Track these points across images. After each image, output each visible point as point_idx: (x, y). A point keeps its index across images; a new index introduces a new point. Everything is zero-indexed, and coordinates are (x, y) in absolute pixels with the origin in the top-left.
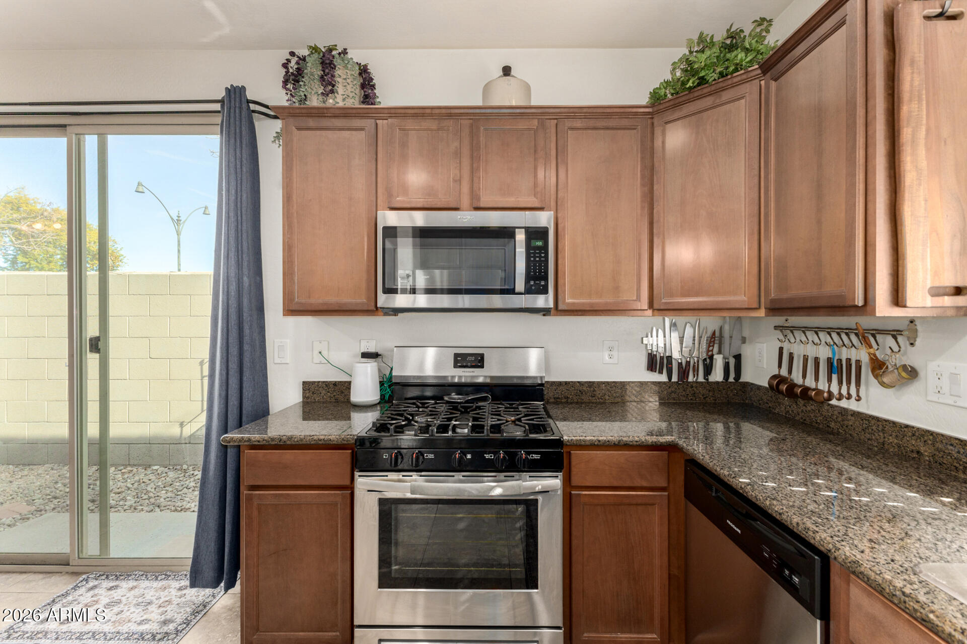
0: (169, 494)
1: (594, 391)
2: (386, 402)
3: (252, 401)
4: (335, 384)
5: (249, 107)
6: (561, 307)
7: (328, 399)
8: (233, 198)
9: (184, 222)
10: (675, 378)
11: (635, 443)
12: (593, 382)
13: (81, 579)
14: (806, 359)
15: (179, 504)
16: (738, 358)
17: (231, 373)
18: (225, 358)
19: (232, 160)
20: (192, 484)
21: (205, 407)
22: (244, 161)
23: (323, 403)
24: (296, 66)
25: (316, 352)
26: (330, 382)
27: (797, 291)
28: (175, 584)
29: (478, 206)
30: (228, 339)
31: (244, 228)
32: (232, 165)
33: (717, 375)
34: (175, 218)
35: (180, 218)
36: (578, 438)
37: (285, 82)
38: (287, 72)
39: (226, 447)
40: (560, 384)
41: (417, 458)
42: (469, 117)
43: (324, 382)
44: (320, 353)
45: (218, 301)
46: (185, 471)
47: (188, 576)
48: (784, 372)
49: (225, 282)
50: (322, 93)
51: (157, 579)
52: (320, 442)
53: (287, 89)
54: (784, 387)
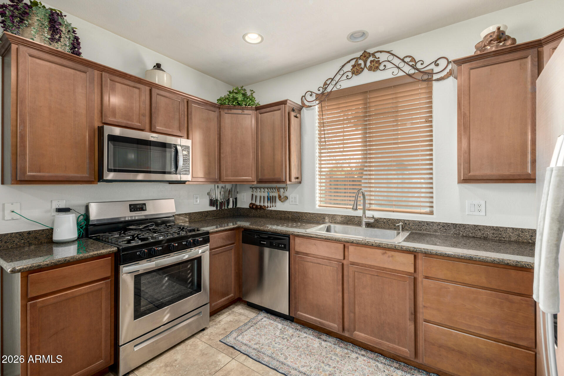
2: (83, 238)
4: (30, 233)
7: (22, 245)
10: (218, 209)
12: (191, 213)
14: (260, 197)
16: (236, 199)
23: (16, 248)
25: (7, 212)
26: (25, 232)
27: (267, 177)
29: (155, 131)
33: (231, 206)
42: (150, 86)
43: (17, 233)
44: (13, 212)
48: (254, 202)
54: (254, 207)
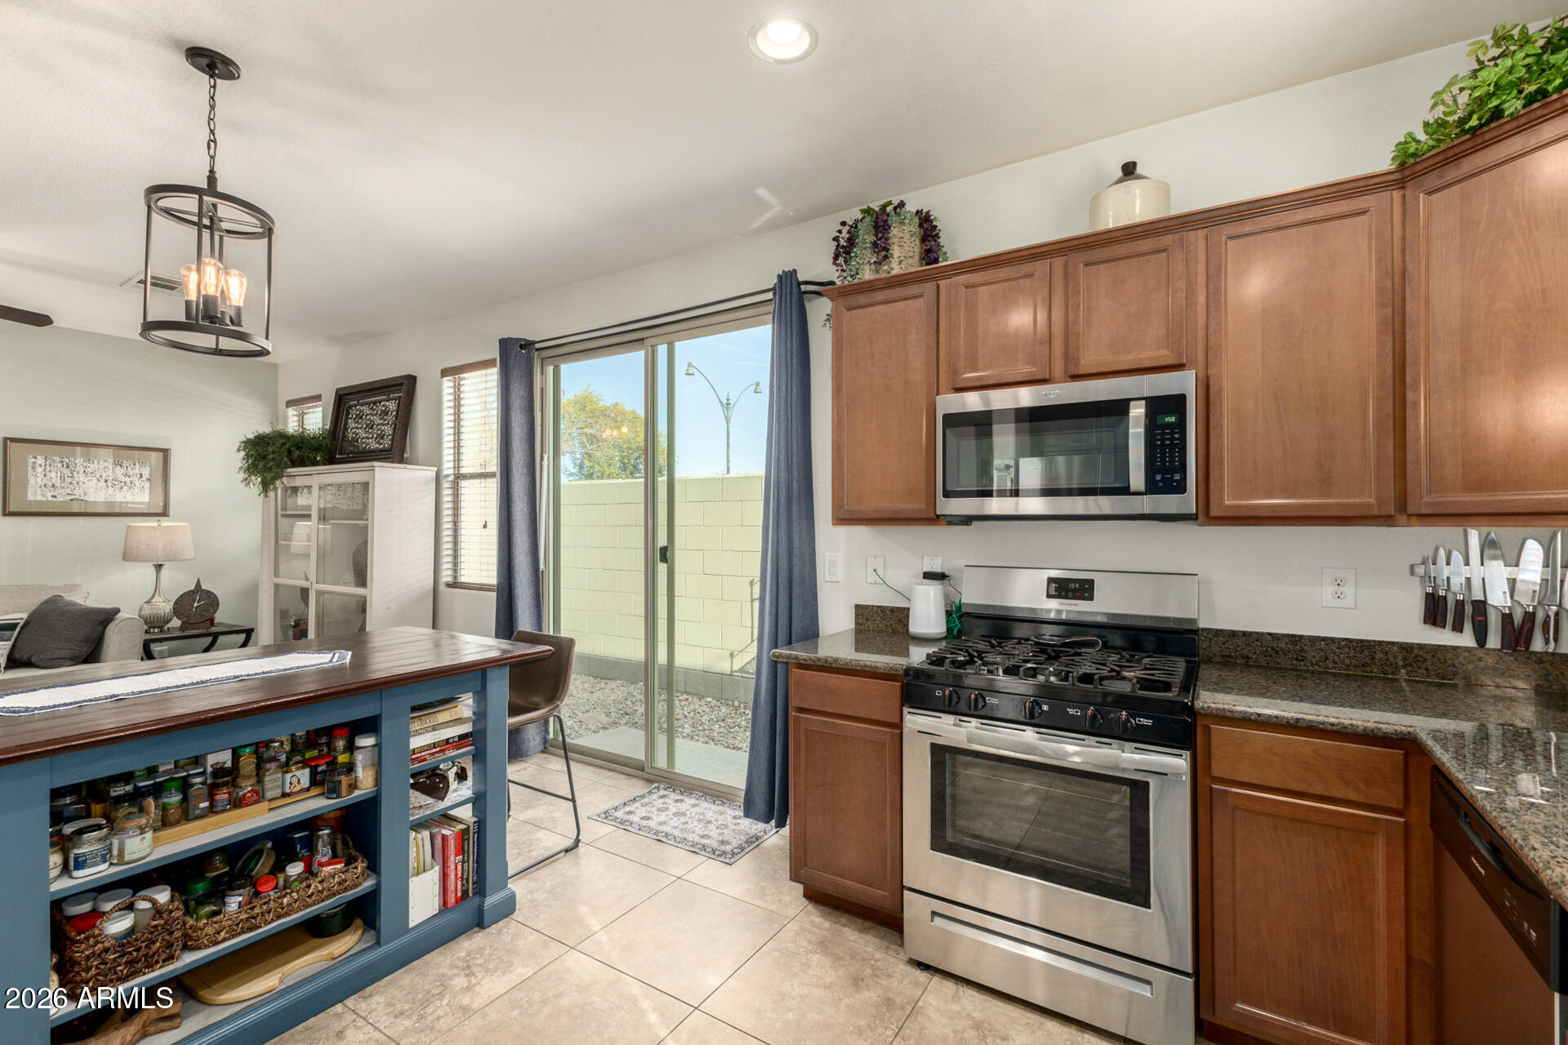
0: (722, 730)
1: (1302, 650)
2: (954, 637)
3: (802, 622)
4: (892, 610)
5: (800, 289)
6: (1214, 512)
7: (884, 629)
8: (783, 395)
9: (734, 406)
10: (1494, 643)
11: (1329, 727)
12: (1301, 637)
13: (654, 786)
15: (731, 741)
17: (781, 588)
18: (775, 572)
19: (783, 353)
20: (743, 723)
21: (756, 636)
22: (794, 351)
23: (878, 632)
24: (848, 236)
25: (870, 570)
26: (887, 607)
28: (731, 812)
29: (1076, 373)
30: (777, 551)
31: (794, 427)
32: (783, 359)
34: (725, 402)
35: (730, 402)
36: (1221, 706)
37: (836, 258)
38: (838, 246)
39: (776, 662)
40: (1233, 634)
41: (976, 700)
42: (1062, 253)
43: (879, 607)
44: (875, 570)
45: (769, 508)
46: (737, 709)
47: (742, 808)
49: (776, 489)
50: (875, 262)
51: (714, 803)
52: (867, 669)
53: (837, 265)
